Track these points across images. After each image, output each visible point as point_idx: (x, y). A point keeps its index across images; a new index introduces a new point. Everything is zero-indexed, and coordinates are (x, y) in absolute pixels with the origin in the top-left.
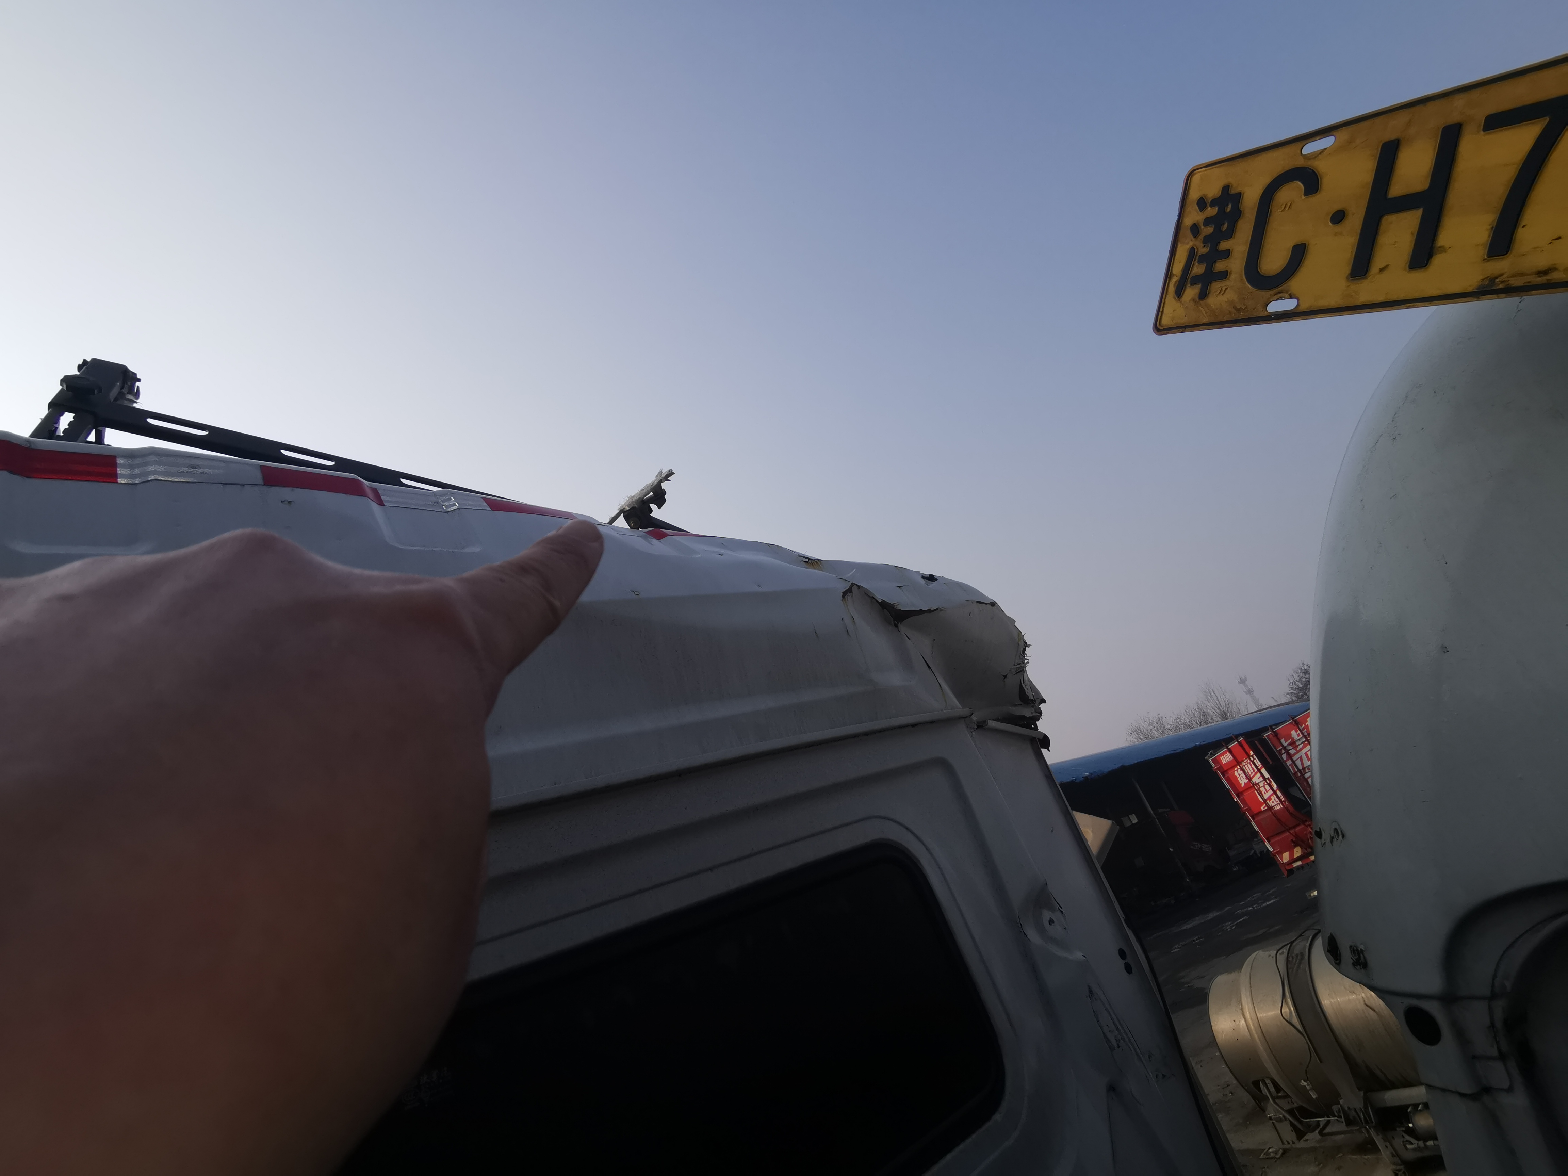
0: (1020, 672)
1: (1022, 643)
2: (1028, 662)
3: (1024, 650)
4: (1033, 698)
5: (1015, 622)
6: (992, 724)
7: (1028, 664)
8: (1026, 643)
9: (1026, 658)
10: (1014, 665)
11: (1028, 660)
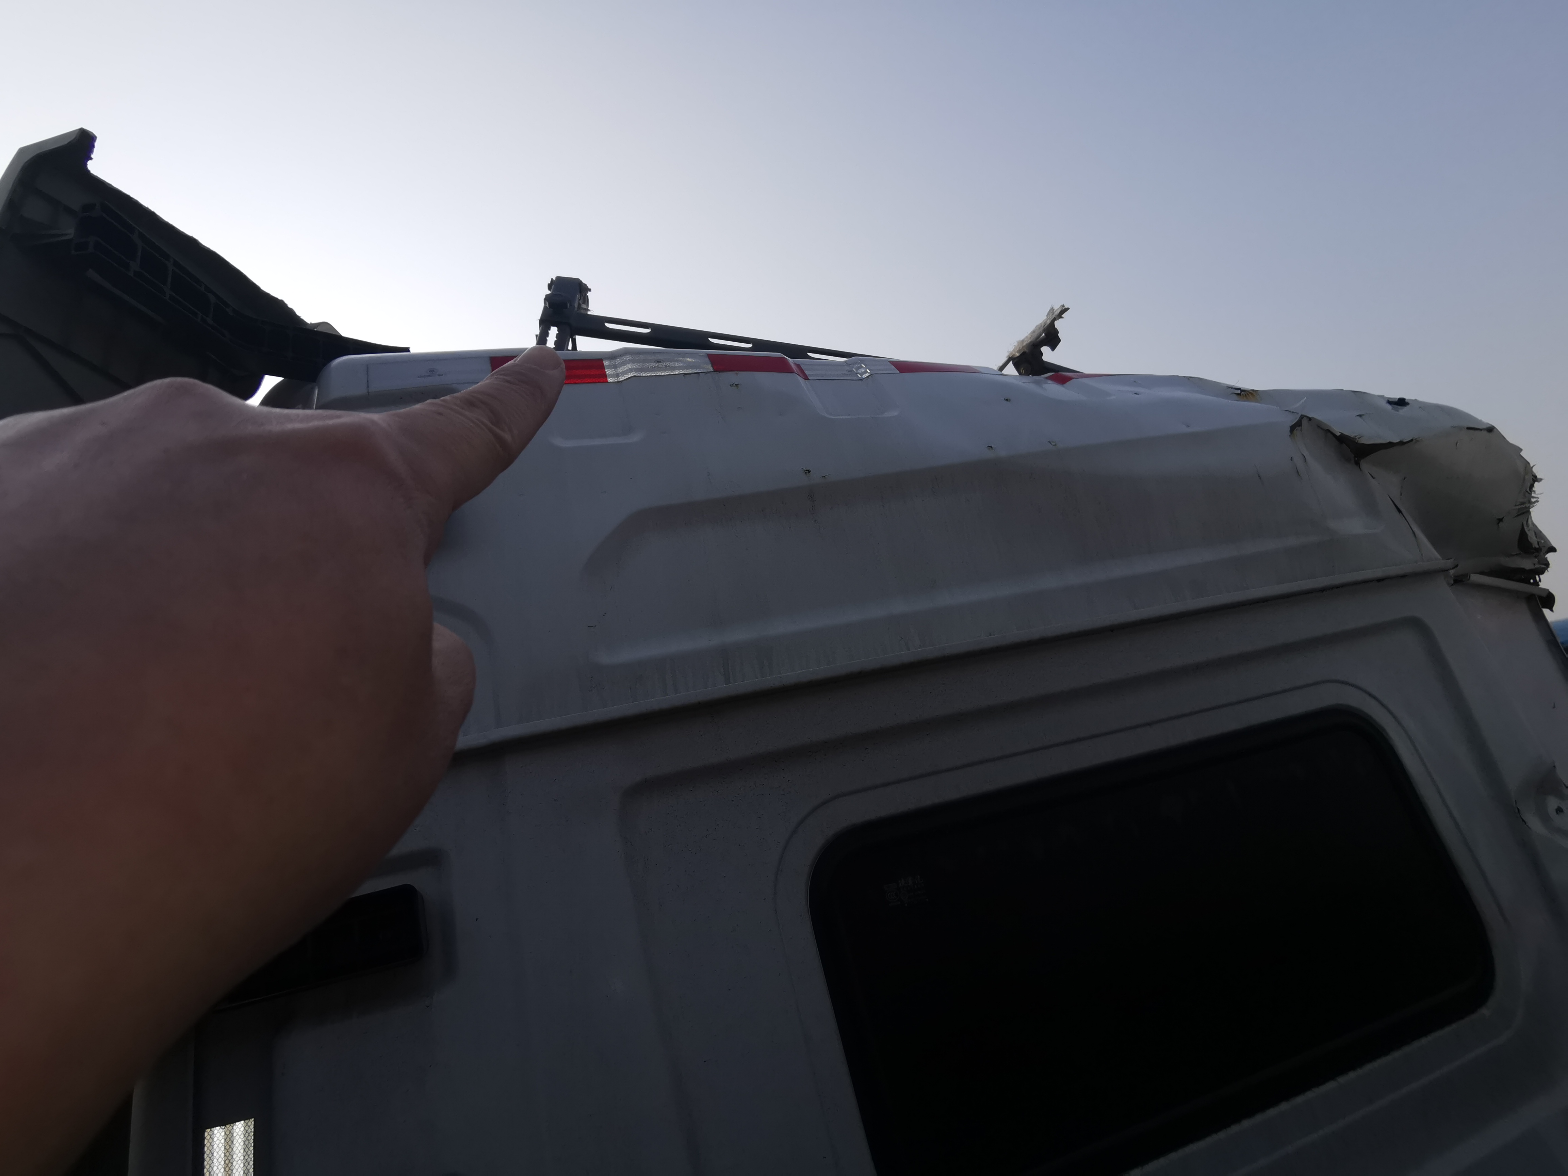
0: (1523, 513)
1: (1529, 478)
2: (1537, 501)
3: (1532, 486)
4: (1537, 547)
5: (1521, 450)
6: (1476, 578)
7: (1537, 503)
8: (1536, 477)
9: (1533, 495)
10: (1516, 506)
11: (1538, 498)
